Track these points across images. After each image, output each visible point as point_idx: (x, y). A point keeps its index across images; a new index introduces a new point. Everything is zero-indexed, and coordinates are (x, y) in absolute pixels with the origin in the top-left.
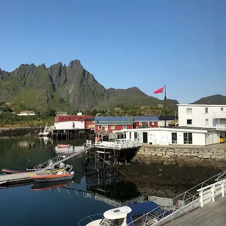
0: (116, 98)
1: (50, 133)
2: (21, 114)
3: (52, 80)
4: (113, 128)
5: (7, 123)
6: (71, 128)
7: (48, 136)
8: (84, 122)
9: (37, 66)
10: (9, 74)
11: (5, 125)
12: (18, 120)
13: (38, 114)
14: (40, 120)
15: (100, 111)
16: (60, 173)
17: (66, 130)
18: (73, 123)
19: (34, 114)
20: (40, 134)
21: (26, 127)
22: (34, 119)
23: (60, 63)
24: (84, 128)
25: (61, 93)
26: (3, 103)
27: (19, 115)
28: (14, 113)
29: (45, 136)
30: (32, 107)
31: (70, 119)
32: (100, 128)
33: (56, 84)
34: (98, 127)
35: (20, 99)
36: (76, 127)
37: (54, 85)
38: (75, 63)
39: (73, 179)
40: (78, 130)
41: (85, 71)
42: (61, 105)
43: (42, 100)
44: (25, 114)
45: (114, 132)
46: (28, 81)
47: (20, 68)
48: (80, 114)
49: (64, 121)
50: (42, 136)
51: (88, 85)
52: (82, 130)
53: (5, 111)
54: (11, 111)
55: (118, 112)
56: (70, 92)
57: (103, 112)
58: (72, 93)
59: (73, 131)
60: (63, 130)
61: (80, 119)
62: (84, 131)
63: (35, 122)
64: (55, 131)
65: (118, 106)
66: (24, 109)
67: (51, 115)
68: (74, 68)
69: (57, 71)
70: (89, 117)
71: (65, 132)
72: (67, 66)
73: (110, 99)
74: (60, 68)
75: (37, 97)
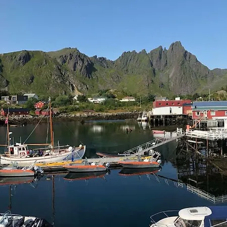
0: (222, 79)
1: (148, 118)
2: (123, 100)
3: (152, 65)
4: (213, 114)
5: (110, 108)
6: (168, 113)
7: (146, 121)
8: (182, 108)
9: (138, 52)
10: (113, 63)
11: (109, 111)
12: (120, 106)
13: (138, 100)
14: (139, 106)
15: (202, 94)
16: (146, 160)
17: (163, 116)
18: (171, 109)
19: (134, 100)
20: (138, 119)
21: (127, 113)
22: (134, 105)
23: (161, 47)
24: (182, 113)
25: (162, 77)
26: (107, 90)
27: (121, 101)
28: (117, 99)
29: (143, 121)
30: (133, 93)
31: (167, 104)
32: (198, 114)
33: (156, 69)
34: (196, 113)
35: (123, 86)
36: (174, 113)
37: (154, 71)
38: (176, 46)
39: (160, 167)
40: (175, 116)
41: (186, 52)
42: (162, 89)
43: (143, 86)
44: (127, 100)
45: (214, 118)
46: (130, 68)
47: (122, 56)
48: (178, 99)
49: (161, 106)
50: (140, 121)
51: (190, 68)
52: (180, 115)
53: (109, 98)
54: (114, 97)
55: (222, 96)
56: (170, 76)
57: (205, 96)
58: (172, 77)
59: (170, 116)
60: (160, 116)
61: (177, 104)
62: (182, 117)
63: (135, 107)
64: (152, 117)
65: (223, 89)
66: (126, 95)
67: (150, 100)
68: (175, 51)
69: (158, 55)
70: (187, 102)
71: (162, 117)
72: (167, 49)
73: (215, 81)
74: (160, 52)
75: (138, 83)
